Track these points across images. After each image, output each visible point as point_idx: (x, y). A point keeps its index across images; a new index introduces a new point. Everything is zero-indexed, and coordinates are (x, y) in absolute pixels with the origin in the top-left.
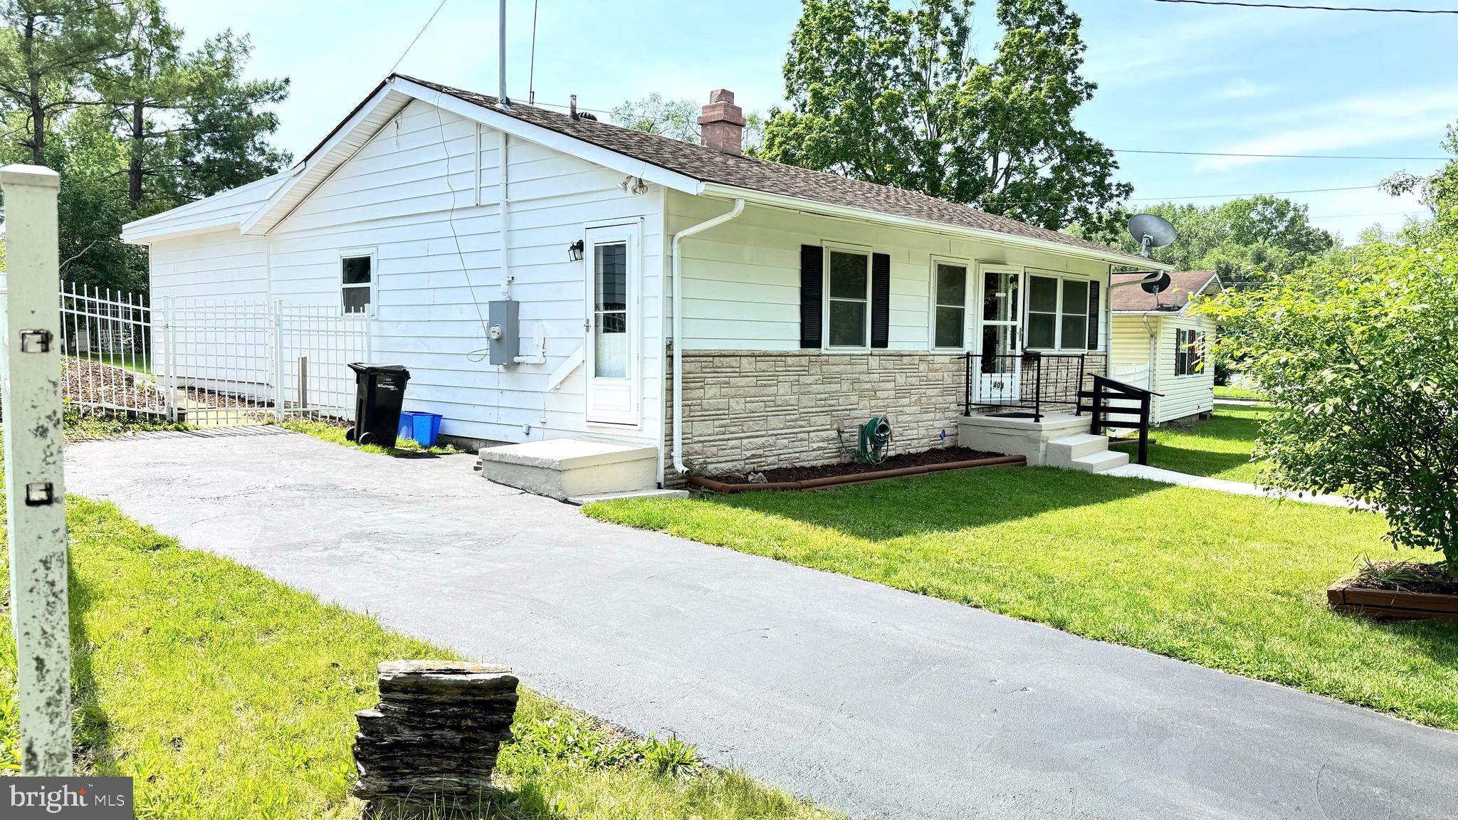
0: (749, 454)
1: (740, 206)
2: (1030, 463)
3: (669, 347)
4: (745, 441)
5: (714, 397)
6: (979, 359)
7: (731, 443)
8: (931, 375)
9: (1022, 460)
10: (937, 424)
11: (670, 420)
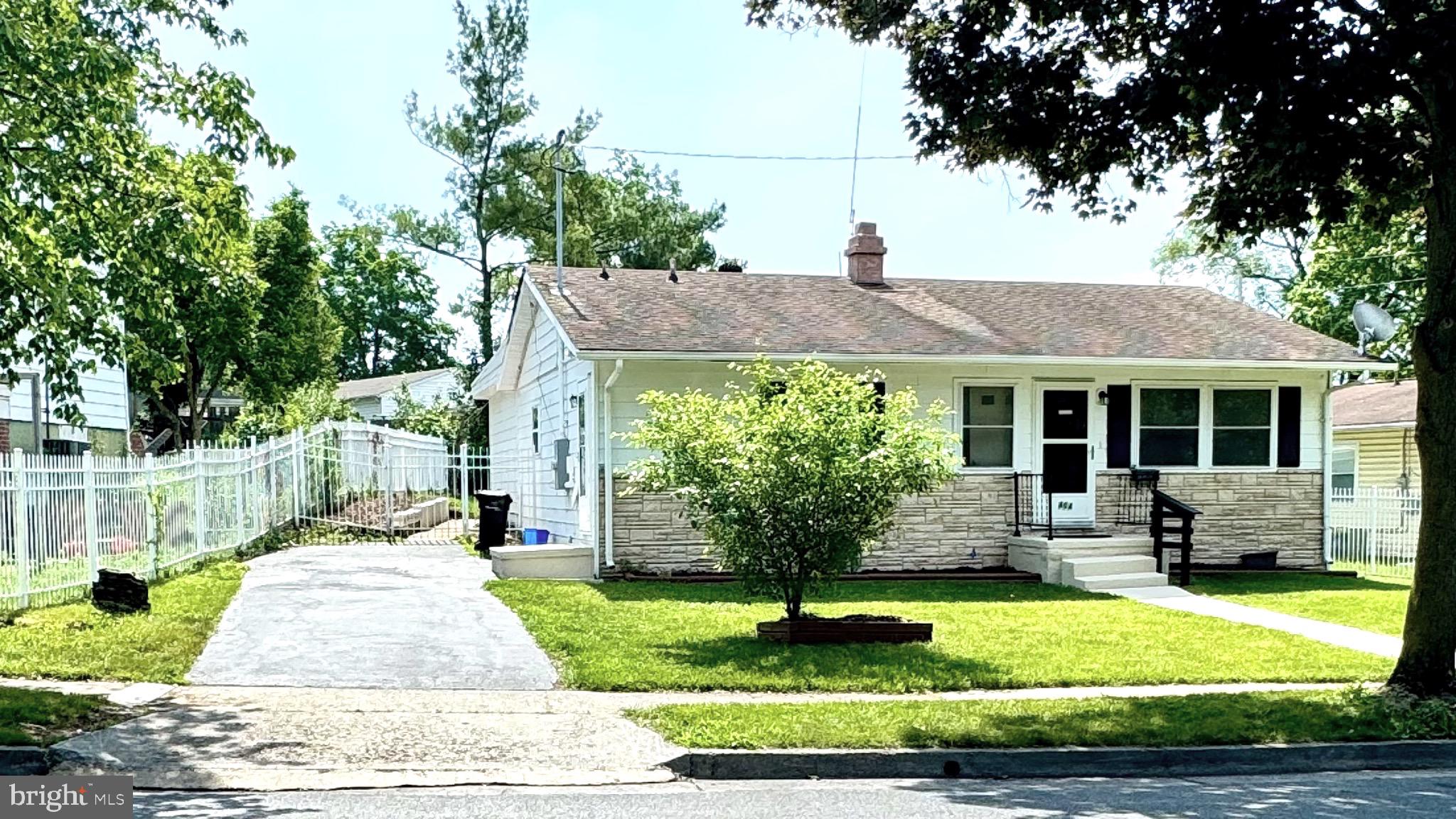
0: (695, 558)
1: (619, 363)
2: (1044, 581)
3: (602, 470)
4: (690, 548)
5: (654, 510)
6: (1040, 478)
7: (673, 548)
8: (956, 495)
9: (1038, 577)
10: (969, 543)
11: (602, 528)
